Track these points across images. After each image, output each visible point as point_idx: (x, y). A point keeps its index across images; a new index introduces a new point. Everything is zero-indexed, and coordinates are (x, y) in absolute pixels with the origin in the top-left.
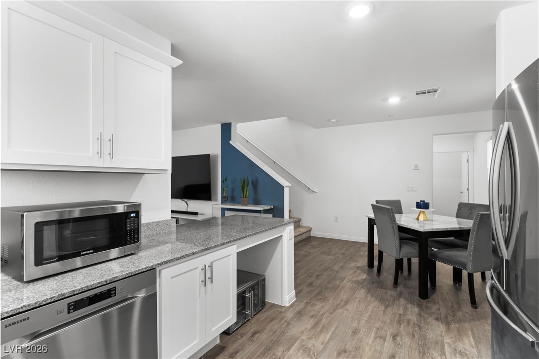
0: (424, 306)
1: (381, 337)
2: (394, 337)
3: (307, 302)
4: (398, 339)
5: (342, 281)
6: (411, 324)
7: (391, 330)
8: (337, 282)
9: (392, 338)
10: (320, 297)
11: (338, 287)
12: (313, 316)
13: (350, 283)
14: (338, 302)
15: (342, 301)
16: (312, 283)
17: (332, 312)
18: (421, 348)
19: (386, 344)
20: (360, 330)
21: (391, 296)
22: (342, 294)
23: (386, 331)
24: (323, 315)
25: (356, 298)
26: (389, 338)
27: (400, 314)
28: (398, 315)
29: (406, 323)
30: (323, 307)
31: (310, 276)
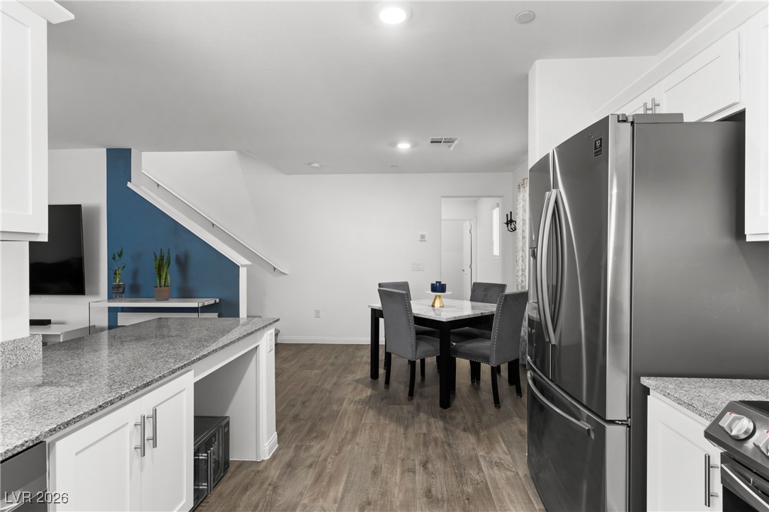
0: (448, 417)
1: (409, 470)
2: (424, 465)
3: (296, 446)
4: (430, 466)
5: (341, 404)
6: (440, 444)
7: (419, 457)
8: (335, 407)
9: (422, 468)
10: (315, 435)
11: (338, 414)
12: (312, 465)
13: (352, 405)
14: (343, 436)
15: (347, 432)
16: (297, 415)
17: (337, 452)
18: (456, 471)
19: (417, 477)
20: (381, 468)
21: (409, 412)
22: (346, 423)
23: (414, 460)
24: (325, 460)
25: (366, 424)
26: (419, 469)
27: (425, 434)
28: (422, 436)
29: (433, 443)
30: (323, 448)
31: (291, 406)
